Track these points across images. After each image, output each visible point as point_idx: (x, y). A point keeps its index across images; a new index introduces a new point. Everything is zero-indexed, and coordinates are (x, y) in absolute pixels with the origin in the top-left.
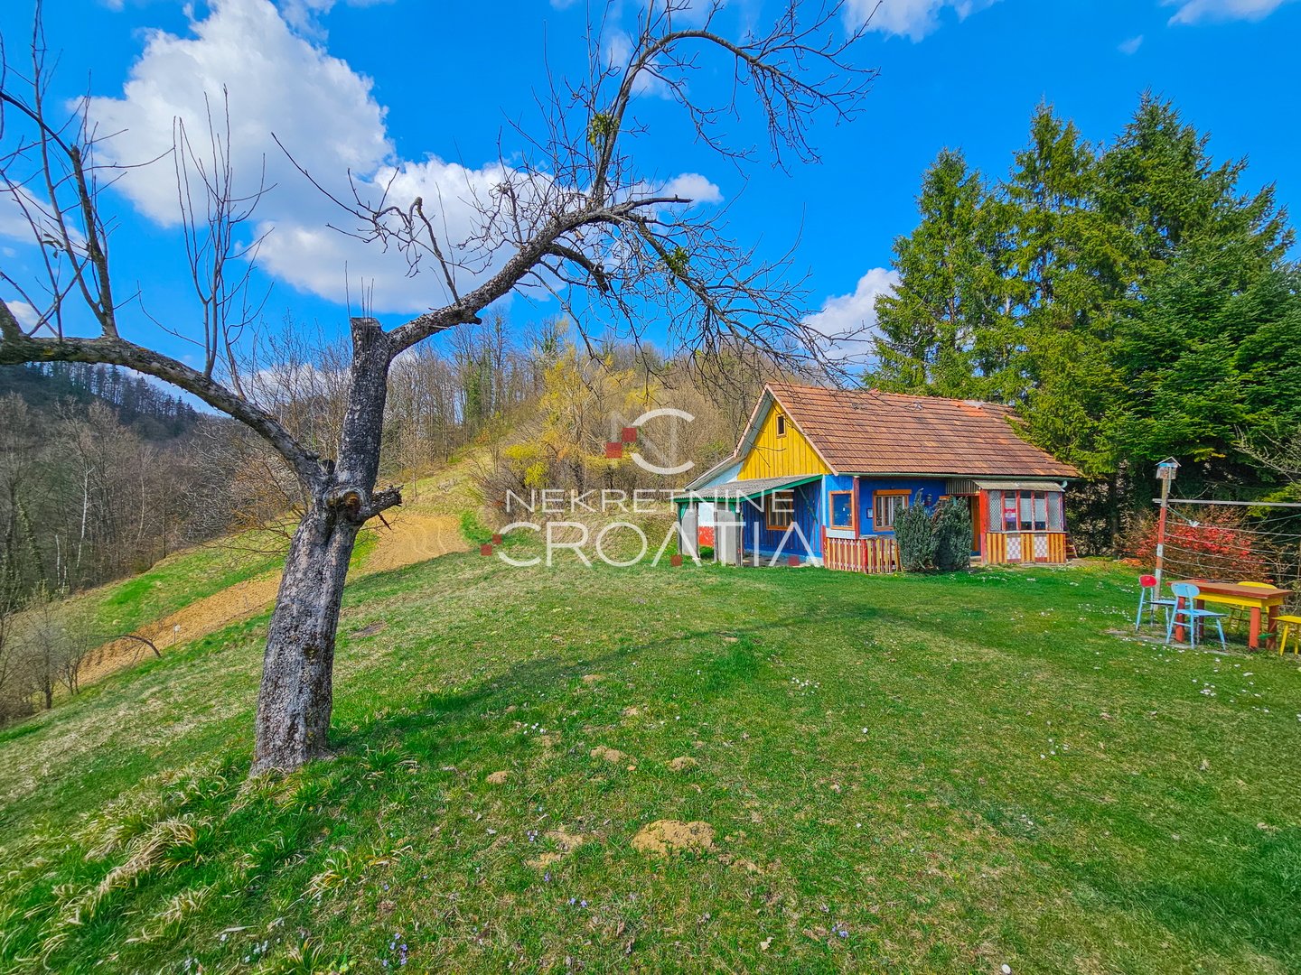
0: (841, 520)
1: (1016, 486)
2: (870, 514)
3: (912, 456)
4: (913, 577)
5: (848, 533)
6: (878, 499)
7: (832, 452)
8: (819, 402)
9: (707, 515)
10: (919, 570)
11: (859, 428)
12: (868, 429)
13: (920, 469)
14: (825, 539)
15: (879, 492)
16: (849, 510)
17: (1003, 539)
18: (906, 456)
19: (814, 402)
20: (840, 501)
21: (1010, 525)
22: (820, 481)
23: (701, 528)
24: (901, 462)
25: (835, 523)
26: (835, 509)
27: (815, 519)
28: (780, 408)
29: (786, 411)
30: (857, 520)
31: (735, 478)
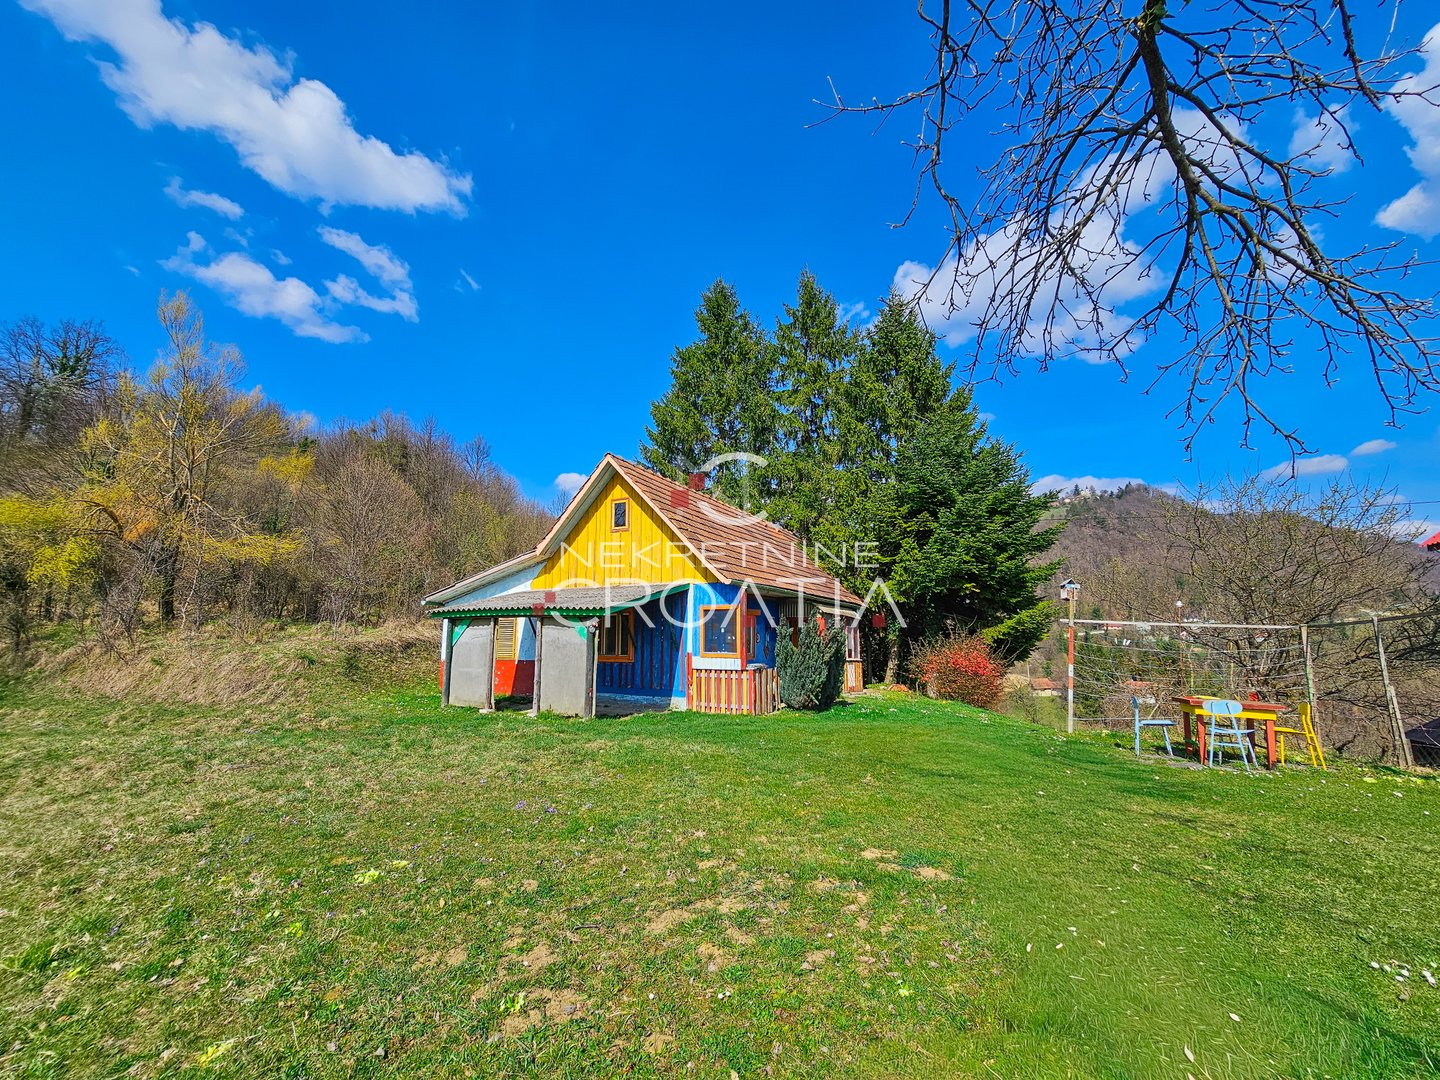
0: (717, 644)
5: (733, 662)
14: (690, 671)
16: (729, 633)
20: (716, 619)
22: (686, 592)
25: (707, 650)
26: (711, 630)
27: (677, 644)
28: (626, 490)
29: (636, 498)
30: (745, 645)
31: (522, 587)
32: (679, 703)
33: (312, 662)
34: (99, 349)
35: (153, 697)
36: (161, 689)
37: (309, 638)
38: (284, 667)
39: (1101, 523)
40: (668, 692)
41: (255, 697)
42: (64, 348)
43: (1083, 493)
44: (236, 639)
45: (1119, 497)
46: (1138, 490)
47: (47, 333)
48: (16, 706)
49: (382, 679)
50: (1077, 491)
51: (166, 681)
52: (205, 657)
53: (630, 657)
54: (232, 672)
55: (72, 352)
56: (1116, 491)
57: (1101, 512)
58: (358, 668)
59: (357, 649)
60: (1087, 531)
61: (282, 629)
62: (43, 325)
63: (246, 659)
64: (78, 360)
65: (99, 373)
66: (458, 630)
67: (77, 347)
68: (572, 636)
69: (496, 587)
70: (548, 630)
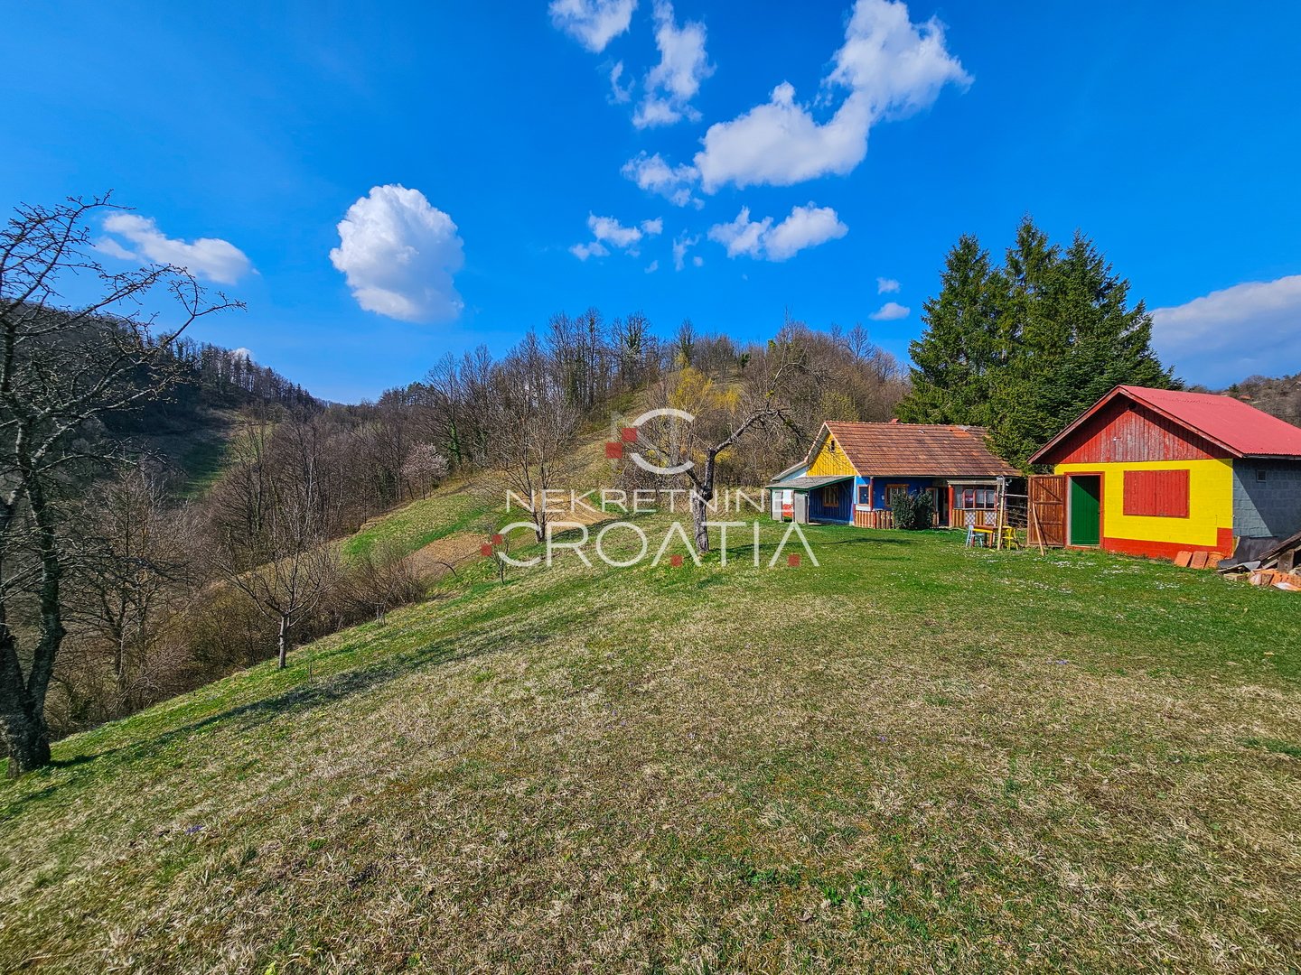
0: (863, 501)
1: (974, 482)
2: (883, 498)
3: (909, 465)
4: (900, 530)
5: (867, 508)
6: (888, 489)
7: (860, 464)
9: (787, 497)
10: (904, 528)
11: (878, 449)
12: (884, 448)
13: (914, 473)
14: (855, 511)
15: (889, 485)
16: (868, 496)
17: (963, 513)
18: (905, 465)
19: (854, 432)
20: (863, 491)
21: (968, 505)
22: (854, 479)
23: (784, 505)
24: (901, 469)
25: (861, 502)
26: (861, 495)
27: (851, 501)
28: (832, 436)
29: (836, 440)
30: (872, 501)
31: (803, 475)
32: (852, 523)
34: (644, 326)
40: (848, 519)
53: (837, 506)
64: (636, 335)
65: (645, 340)
66: (773, 493)
68: (802, 497)
69: (794, 475)
70: (796, 495)
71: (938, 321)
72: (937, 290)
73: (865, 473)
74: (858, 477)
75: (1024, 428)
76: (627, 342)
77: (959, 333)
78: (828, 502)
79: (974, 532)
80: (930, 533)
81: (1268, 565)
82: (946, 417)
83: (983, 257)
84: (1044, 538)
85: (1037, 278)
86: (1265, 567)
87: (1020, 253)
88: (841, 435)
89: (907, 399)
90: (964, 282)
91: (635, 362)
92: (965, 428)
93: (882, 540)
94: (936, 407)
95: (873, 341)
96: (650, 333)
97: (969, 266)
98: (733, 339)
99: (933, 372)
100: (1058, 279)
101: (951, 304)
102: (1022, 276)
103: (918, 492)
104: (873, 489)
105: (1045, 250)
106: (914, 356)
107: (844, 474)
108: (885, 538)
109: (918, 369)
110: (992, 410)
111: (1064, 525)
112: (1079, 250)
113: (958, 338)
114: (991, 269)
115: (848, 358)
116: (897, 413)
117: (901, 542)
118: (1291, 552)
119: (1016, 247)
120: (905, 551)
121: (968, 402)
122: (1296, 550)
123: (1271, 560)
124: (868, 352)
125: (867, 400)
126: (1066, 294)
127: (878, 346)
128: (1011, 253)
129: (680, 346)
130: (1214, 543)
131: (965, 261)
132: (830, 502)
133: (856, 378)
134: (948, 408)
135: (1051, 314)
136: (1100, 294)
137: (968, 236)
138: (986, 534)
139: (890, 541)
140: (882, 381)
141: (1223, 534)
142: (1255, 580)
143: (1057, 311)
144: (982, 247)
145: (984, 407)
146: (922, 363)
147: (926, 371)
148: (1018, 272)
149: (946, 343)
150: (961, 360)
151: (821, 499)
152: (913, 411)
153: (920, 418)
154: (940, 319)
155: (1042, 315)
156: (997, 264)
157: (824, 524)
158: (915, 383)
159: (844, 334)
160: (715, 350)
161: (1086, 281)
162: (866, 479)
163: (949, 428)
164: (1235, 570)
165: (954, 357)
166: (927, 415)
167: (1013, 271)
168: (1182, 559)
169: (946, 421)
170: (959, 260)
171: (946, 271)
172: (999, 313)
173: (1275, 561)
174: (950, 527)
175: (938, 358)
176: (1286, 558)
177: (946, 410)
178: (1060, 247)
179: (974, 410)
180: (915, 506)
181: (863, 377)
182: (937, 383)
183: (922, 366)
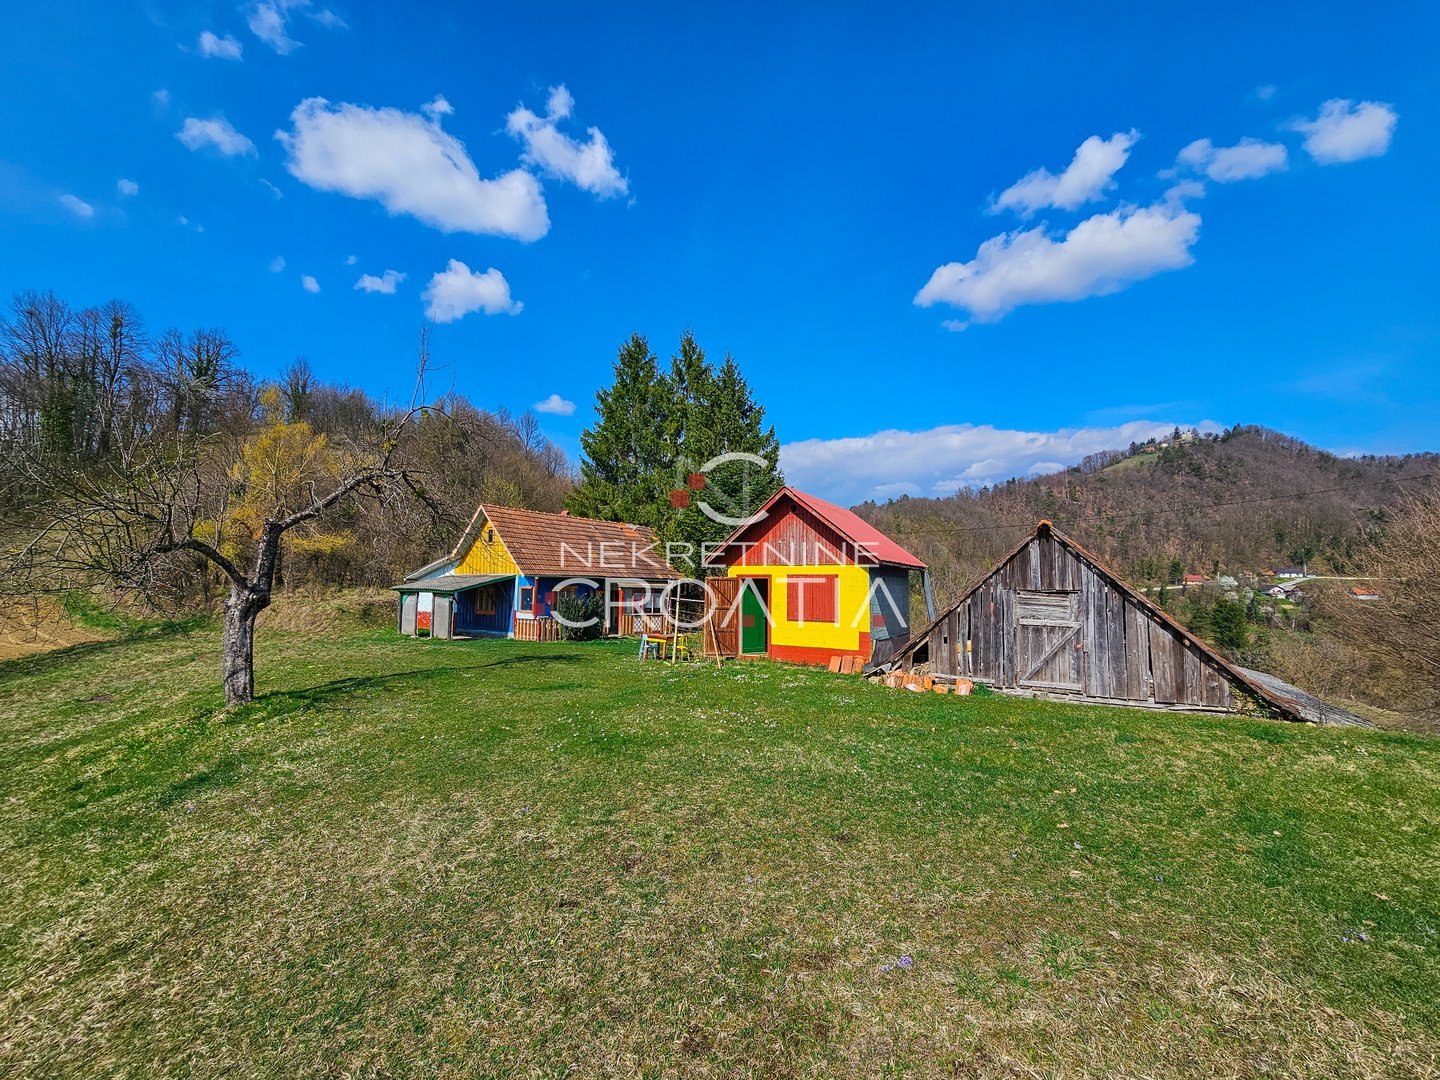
0: (525, 606)
2: (549, 603)
4: (568, 642)
5: (529, 615)
7: (523, 561)
8: (520, 522)
9: (426, 602)
10: (572, 639)
11: (545, 543)
14: (515, 620)
16: (531, 600)
17: (632, 620)
18: (574, 564)
19: (516, 521)
20: (526, 593)
22: (514, 579)
23: (420, 614)
24: (570, 568)
25: (522, 608)
26: (524, 599)
27: (511, 606)
28: (490, 524)
29: (494, 528)
30: (536, 606)
31: (452, 572)
32: (511, 635)
33: (344, 611)
34: (224, 352)
35: (272, 627)
36: (275, 624)
37: (353, 597)
38: (330, 614)
39: (1197, 470)
40: (507, 631)
41: (316, 628)
42: (199, 353)
43: (1184, 437)
44: (310, 599)
45: (1224, 440)
46: (1248, 432)
47: (185, 341)
48: (212, 631)
49: (384, 621)
50: (1177, 435)
51: (277, 620)
52: (295, 608)
53: (492, 613)
54: (306, 616)
55: (204, 357)
56: (1221, 434)
57: (1198, 458)
58: (370, 615)
59: (371, 604)
60: (1179, 479)
61: (340, 591)
62: (181, 335)
63: (313, 609)
64: (209, 361)
65: (225, 372)
66: (405, 597)
67: (208, 352)
68: (445, 602)
69: (439, 572)
70: (437, 599)
71: (610, 414)
72: (611, 383)
73: (528, 572)
74: (520, 577)
75: (687, 531)
76: (192, 369)
77: (630, 430)
78: (481, 608)
79: (648, 642)
80: (599, 644)
81: (896, 667)
82: (616, 515)
83: (652, 360)
84: (719, 648)
85: (697, 390)
86: (894, 668)
87: (683, 363)
88: (501, 523)
89: (579, 492)
90: (635, 378)
91: (206, 401)
92: (635, 527)
93: (547, 658)
94: (607, 504)
95: (542, 432)
96: (237, 363)
97: (639, 365)
98: (371, 397)
99: (603, 465)
100: (714, 392)
101: (623, 399)
102: (684, 385)
103: (588, 596)
104: (538, 592)
105: (703, 366)
106: (587, 446)
107: (503, 572)
108: (551, 654)
109: (590, 461)
110: (659, 511)
111: (737, 632)
112: (729, 371)
113: (628, 433)
114: (658, 373)
115: (516, 446)
116: (567, 505)
117: (570, 659)
118: (911, 653)
119: (680, 357)
120: (574, 672)
121: (637, 501)
122: (914, 651)
123: (898, 661)
124: (538, 443)
125: (535, 493)
126: (721, 408)
127: (549, 439)
128: (675, 361)
129: (289, 392)
130: (855, 647)
131: (635, 358)
132: (485, 609)
133: (525, 467)
134: (618, 505)
135: (709, 424)
136: (744, 414)
137: (640, 336)
138: (659, 643)
139: (557, 658)
140: (551, 476)
141: (863, 637)
142: (891, 682)
143: (713, 422)
144: (651, 350)
145: (651, 508)
146: (594, 454)
147: (598, 465)
148: (682, 380)
149: (617, 437)
150: (630, 458)
151: (473, 604)
152: (583, 505)
153: (591, 513)
154: (613, 411)
155: (701, 423)
156: (664, 369)
157: (475, 637)
158: (586, 475)
159: (513, 419)
160: (343, 407)
161: (736, 398)
162: (530, 578)
163: (619, 525)
164: (875, 674)
165: (625, 454)
166: (598, 511)
167: (677, 378)
168: (834, 664)
169: (616, 519)
170: (631, 356)
171: (619, 364)
172: (664, 417)
173: (900, 662)
174: (619, 635)
175: (609, 452)
176: (908, 659)
177: (616, 506)
178: (715, 365)
179: (643, 510)
180: (585, 613)
181: (534, 468)
182: (607, 479)
183: (593, 459)
